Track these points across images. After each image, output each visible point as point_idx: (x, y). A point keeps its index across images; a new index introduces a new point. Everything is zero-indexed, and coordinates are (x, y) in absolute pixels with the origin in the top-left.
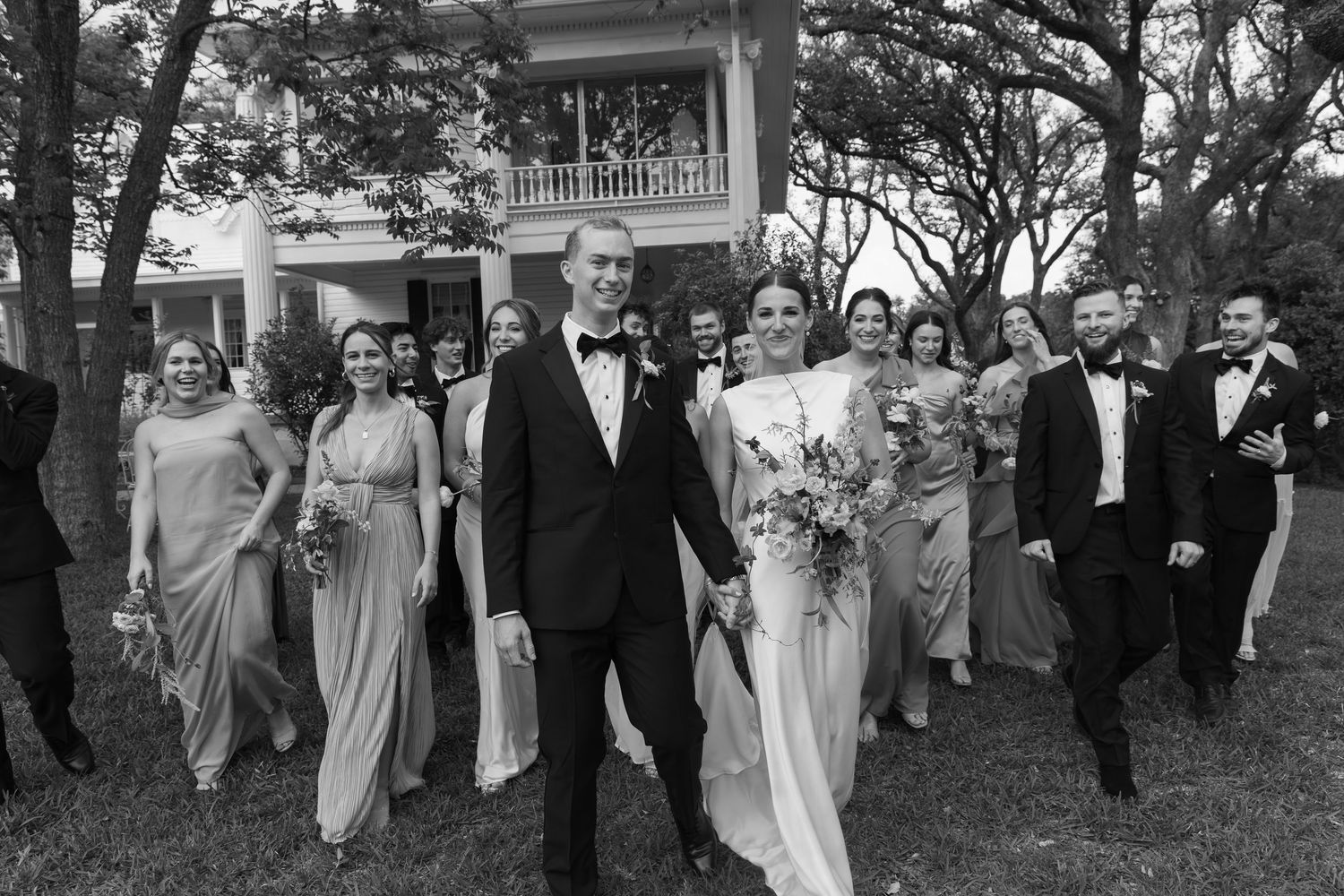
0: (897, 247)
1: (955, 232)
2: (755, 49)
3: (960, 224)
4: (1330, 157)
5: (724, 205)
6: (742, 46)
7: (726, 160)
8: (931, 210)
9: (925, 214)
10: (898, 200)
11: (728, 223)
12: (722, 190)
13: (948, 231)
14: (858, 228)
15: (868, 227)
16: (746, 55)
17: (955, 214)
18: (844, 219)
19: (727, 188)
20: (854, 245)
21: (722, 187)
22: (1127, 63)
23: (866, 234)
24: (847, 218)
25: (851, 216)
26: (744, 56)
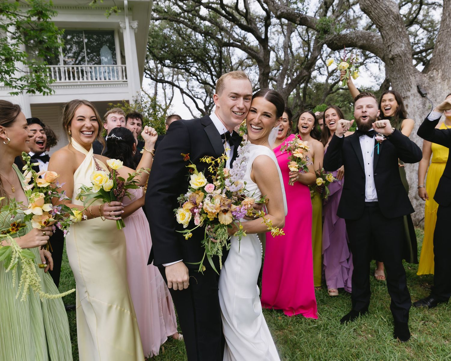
0: (184, 103)
1: (204, 98)
2: (135, 24)
3: (206, 95)
4: (320, 76)
5: (126, 85)
6: (130, 23)
7: (125, 68)
8: (195, 89)
9: (193, 90)
10: (183, 85)
11: (128, 93)
12: (125, 79)
13: (202, 97)
14: (169, 95)
15: (173, 95)
16: (131, 26)
17: (204, 91)
18: (163, 92)
19: (126, 79)
20: (168, 102)
21: (125, 78)
22: (264, 42)
23: (172, 97)
24: (165, 91)
25: (166, 90)
26: (131, 27)
